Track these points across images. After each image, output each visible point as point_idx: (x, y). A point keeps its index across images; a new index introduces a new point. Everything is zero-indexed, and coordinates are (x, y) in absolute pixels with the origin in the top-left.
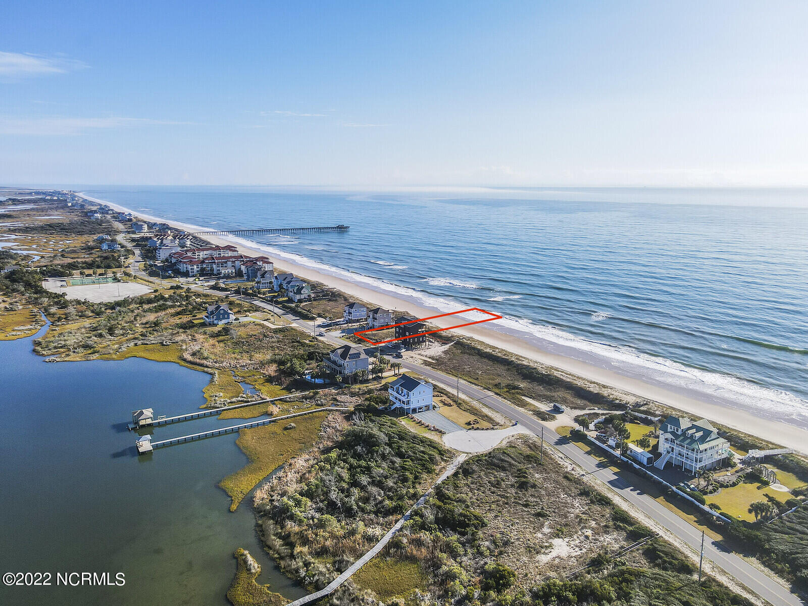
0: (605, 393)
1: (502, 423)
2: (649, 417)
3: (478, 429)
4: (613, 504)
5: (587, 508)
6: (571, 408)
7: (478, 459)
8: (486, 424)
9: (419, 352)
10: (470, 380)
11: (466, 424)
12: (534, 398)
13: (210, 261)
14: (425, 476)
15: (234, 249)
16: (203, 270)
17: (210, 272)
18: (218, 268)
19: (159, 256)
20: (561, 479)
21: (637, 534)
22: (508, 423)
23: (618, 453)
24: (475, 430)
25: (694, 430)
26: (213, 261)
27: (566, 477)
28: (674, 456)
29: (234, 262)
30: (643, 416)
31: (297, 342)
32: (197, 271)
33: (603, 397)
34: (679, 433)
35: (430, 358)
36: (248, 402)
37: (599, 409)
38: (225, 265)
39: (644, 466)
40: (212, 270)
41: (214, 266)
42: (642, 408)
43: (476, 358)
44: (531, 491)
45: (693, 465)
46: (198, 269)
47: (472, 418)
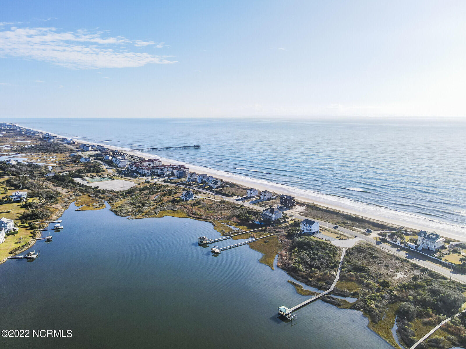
0: (385, 224)
1: (350, 237)
2: (407, 233)
3: (343, 239)
4: (410, 262)
5: (401, 263)
6: (374, 230)
7: (352, 249)
8: (344, 237)
9: (294, 210)
10: (325, 221)
11: (337, 237)
12: (356, 227)
13: (156, 168)
14: (336, 256)
15: (159, 160)
16: (153, 173)
17: (156, 173)
18: (160, 172)
19: (120, 165)
20: (386, 255)
21: (423, 270)
22: (352, 237)
23: (402, 245)
24: (342, 239)
25: (432, 235)
26: (157, 168)
27: (388, 254)
28: (425, 245)
29: (168, 168)
30: (405, 232)
31: (235, 207)
32: (150, 173)
33: (385, 226)
34: (427, 236)
35: (300, 212)
36: (239, 233)
37: (385, 230)
38: (163, 170)
39: (414, 249)
40: (157, 172)
41: (158, 170)
42: (403, 229)
43: (321, 212)
44: (378, 259)
45: (433, 248)
46: (150, 172)
47: (338, 235)
